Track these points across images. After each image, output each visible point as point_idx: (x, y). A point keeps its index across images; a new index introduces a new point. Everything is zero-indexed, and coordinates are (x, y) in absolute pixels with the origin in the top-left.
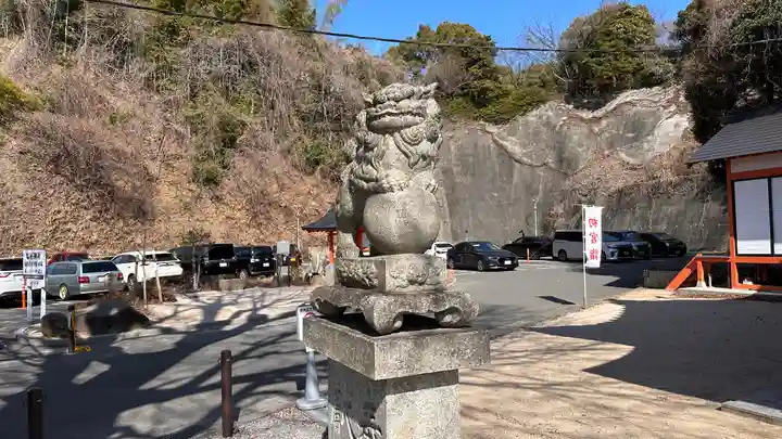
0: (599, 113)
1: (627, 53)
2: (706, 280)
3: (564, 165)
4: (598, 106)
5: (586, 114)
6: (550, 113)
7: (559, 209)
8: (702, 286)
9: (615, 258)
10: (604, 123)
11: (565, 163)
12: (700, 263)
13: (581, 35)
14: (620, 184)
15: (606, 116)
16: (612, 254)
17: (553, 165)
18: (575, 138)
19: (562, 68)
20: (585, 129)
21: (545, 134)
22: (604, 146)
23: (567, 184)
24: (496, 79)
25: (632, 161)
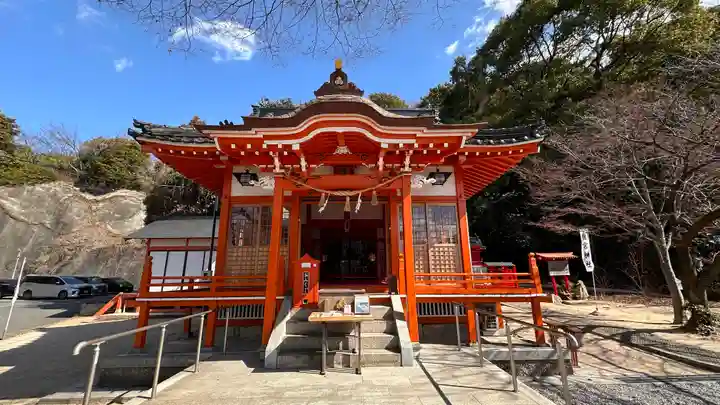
0: (99, 198)
1: (129, 168)
2: (122, 308)
3: (60, 226)
4: (100, 193)
5: (89, 197)
6: (58, 189)
7: (44, 258)
8: (119, 312)
9: (75, 295)
10: (101, 205)
11: (61, 225)
12: (120, 299)
13: (99, 147)
14: (101, 245)
15: (103, 200)
16: (74, 293)
17: (49, 226)
18: (75, 210)
19: (78, 162)
20: (85, 206)
21: (48, 202)
22: (97, 218)
23: (59, 240)
24: (11, 152)
25: (115, 231)
